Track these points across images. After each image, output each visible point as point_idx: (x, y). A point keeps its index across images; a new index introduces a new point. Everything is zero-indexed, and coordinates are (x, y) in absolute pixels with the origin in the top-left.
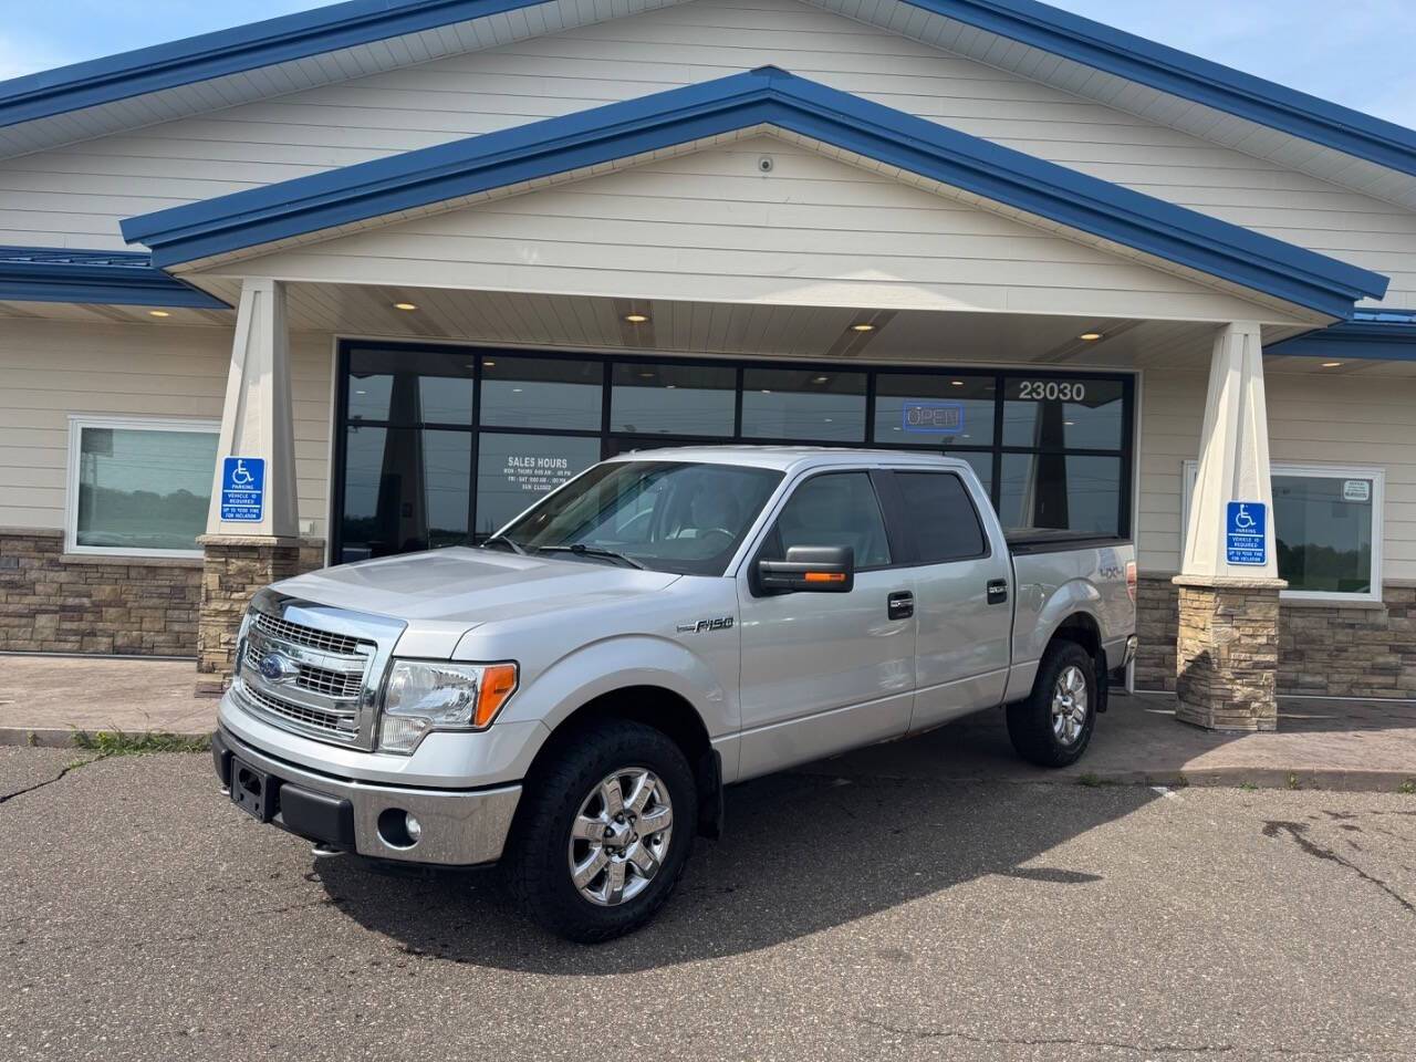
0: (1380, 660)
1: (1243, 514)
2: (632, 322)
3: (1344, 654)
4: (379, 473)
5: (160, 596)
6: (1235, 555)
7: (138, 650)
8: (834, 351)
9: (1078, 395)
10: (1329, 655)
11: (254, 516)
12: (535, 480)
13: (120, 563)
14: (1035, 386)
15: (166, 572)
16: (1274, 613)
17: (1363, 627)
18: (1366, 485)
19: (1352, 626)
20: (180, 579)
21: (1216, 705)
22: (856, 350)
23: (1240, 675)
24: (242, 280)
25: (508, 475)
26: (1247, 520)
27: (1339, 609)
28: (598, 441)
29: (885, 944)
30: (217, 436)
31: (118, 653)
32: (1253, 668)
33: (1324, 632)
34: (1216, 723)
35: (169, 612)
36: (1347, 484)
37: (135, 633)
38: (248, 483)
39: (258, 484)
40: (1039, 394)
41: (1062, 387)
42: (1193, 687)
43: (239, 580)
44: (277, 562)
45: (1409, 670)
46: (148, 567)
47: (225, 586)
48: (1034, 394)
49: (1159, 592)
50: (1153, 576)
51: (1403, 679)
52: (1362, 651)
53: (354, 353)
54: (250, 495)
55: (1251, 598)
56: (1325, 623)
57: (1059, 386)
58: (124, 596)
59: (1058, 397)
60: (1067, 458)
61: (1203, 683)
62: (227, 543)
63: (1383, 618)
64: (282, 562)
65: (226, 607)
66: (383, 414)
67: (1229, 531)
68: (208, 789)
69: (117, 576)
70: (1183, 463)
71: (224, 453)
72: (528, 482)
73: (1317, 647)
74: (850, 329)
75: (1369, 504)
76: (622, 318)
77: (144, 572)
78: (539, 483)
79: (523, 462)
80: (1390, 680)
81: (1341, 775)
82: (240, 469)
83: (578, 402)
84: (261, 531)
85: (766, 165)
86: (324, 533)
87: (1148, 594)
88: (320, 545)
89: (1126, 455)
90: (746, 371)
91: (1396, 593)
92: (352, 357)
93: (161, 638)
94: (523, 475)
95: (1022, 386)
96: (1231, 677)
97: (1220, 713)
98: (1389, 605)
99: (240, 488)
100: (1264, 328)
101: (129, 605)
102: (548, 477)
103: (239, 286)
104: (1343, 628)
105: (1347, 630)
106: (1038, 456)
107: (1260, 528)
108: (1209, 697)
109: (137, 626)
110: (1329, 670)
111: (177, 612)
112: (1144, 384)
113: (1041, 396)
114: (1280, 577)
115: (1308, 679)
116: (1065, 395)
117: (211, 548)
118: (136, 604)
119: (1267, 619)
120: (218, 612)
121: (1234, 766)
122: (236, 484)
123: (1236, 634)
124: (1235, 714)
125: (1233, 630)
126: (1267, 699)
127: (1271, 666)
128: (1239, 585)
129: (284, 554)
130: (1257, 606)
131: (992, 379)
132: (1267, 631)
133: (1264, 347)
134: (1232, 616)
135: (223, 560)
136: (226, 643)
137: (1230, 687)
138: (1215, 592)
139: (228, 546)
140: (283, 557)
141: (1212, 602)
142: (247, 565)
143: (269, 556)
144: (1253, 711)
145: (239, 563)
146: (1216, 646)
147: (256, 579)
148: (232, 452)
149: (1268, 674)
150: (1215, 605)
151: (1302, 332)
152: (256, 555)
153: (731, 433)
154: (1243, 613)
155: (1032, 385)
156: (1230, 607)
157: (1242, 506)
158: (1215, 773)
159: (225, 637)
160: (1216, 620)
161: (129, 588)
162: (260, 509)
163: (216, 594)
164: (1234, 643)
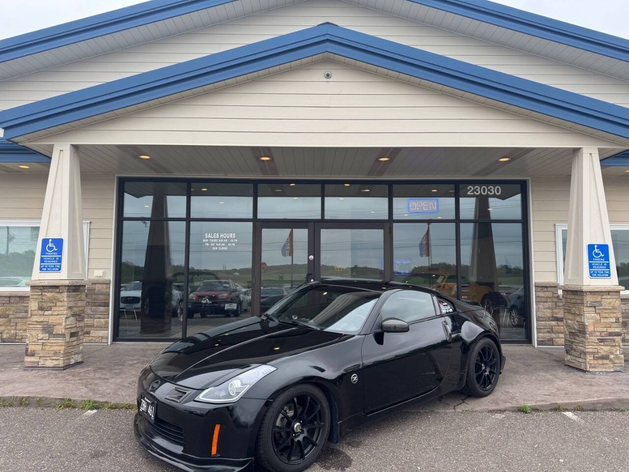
1: (596, 250)
2: (263, 161)
6: (594, 273)
7: (13, 340)
8: (370, 173)
9: (498, 192)
11: (57, 269)
12: (219, 244)
13: (5, 295)
14: (475, 188)
16: (617, 303)
21: (589, 358)
22: (381, 173)
23: (601, 341)
24: (53, 145)
25: (205, 243)
26: (599, 254)
28: (251, 224)
30: (39, 227)
31: (4, 342)
32: (609, 336)
34: (590, 368)
37: (12, 331)
38: (54, 251)
39: (60, 252)
40: (477, 192)
41: (489, 188)
42: (574, 347)
43: (50, 304)
44: (69, 294)
46: (20, 297)
47: (41, 308)
48: (475, 192)
49: (547, 293)
50: (544, 285)
53: (127, 184)
54: (55, 258)
55: (604, 297)
57: (487, 188)
58: (7, 312)
59: (487, 193)
60: (493, 224)
61: (580, 345)
62: (43, 284)
64: (73, 293)
65: (42, 319)
66: (148, 214)
67: (589, 260)
69: (4, 302)
70: (555, 225)
71: (42, 236)
72: (215, 246)
74: (377, 160)
76: (258, 159)
77: (18, 299)
78: (221, 246)
79: (213, 236)
82: (50, 244)
83: (241, 206)
84: (61, 276)
85: (328, 75)
86: (110, 276)
87: (541, 294)
88: (107, 282)
89: (525, 221)
90: (326, 185)
92: (125, 186)
94: (213, 243)
95: (468, 188)
96: (597, 341)
97: (592, 362)
99: (50, 255)
100: (600, 150)
101: (10, 317)
102: (225, 243)
106: (477, 224)
107: (607, 258)
108: (585, 353)
109: (13, 327)
112: (532, 186)
113: (479, 193)
114: (620, 284)
116: (491, 192)
117: (33, 287)
118: (13, 316)
119: (614, 308)
120: (37, 322)
121: (609, 398)
122: (48, 252)
123: (598, 317)
124: (600, 362)
125: (596, 315)
126: (618, 353)
127: (618, 334)
128: (597, 290)
129: (75, 288)
130: (608, 301)
131: (452, 186)
132: (615, 315)
133: (601, 161)
134: (595, 307)
135: (40, 293)
136: (42, 339)
137: (596, 347)
138: (585, 294)
139: (42, 286)
140: (74, 291)
141: (583, 299)
142: (53, 296)
143: (65, 291)
144: (611, 360)
145: (49, 295)
146: (587, 324)
147: (58, 304)
148: (46, 234)
149: (618, 339)
150: (585, 301)
151: (621, 151)
152: (58, 290)
153: (319, 217)
154: (601, 305)
155: (474, 187)
156: (593, 302)
157: (596, 246)
158: (598, 403)
159: (41, 336)
160: (586, 309)
161: (10, 308)
162: (60, 265)
163: (36, 312)
164: (597, 322)
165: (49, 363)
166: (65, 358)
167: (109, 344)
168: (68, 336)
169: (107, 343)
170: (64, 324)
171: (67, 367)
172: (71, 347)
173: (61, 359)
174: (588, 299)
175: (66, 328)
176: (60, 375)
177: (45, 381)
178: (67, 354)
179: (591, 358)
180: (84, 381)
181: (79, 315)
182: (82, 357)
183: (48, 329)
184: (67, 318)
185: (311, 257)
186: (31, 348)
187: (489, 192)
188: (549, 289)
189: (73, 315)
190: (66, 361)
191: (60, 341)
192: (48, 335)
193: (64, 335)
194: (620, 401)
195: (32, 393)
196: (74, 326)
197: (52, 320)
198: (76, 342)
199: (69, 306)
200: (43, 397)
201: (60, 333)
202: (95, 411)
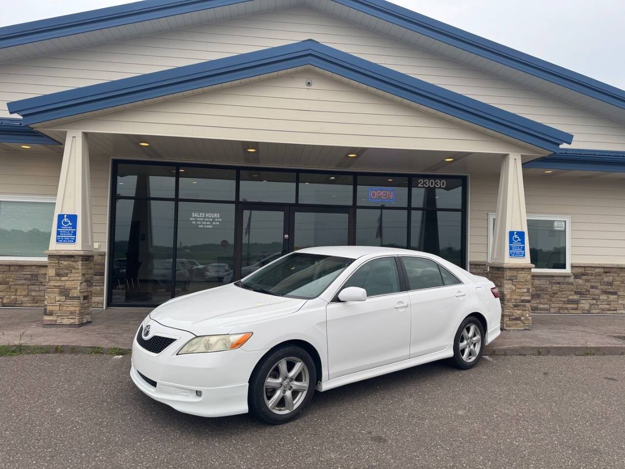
0: (571, 297)
1: (515, 236)
2: (250, 152)
3: (556, 295)
4: (131, 220)
5: (25, 279)
6: (513, 254)
7: (14, 305)
8: (339, 166)
9: (443, 185)
10: (550, 296)
11: (72, 241)
12: (205, 223)
13: (6, 264)
15: (29, 267)
16: (529, 277)
17: (563, 283)
18: (563, 223)
19: (559, 283)
20: (35, 271)
22: (348, 166)
23: (516, 306)
25: (192, 221)
26: (517, 239)
27: (553, 276)
28: (233, 206)
29: (374, 434)
30: (55, 203)
31: (4, 307)
32: (522, 302)
33: (548, 286)
34: (506, 327)
35: (30, 286)
36: (556, 222)
37: (13, 297)
38: (69, 226)
39: (74, 226)
40: (426, 185)
41: (436, 182)
43: (66, 271)
44: (83, 262)
45: (583, 301)
46: (20, 265)
47: (58, 275)
48: (424, 185)
49: (479, 270)
50: (477, 263)
51: (580, 305)
52: (563, 294)
53: (120, 165)
54: (70, 231)
55: (520, 272)
56: (548, 283)
57: (435, 181)
58: (7, 279)
59: (435, 186)
60: (438, 212)
62: (59, 254)
63: (571, 280)
64: (86, 262)
65: (59, 284)
66: (133, 193)
67: (510, 244)
68: (50, 372)
69: (4, 270)
70: (488, 214)
71: (57, 212)
72: (201, 224)
73: (545, 293)
74: (347, 156)
75: (565, 231)
76: (245, 150)
77: (17, 268)
78: (206, 225)
79: (199, 215)
80: (575, 306)
81: (560, 348)
82: (65, 219)
83: (224, 187)
84: (76, 247)
85: (309, 83)
86: (105, 249)
87: (475, 271)
88: (103, 254)
89: (464, 211)
90: (300, 174)
91: (576, 269)
92: (118, 168)
93: (26, 299)
94: (199, 221)
95: (419, 181)
96: (512, 306)
97: (508, 322)
98: (574, 274)
99: (65, 228)
100: (522, 156)
101: (10, 283)
102: (210, 222)
103: (64, 134)
104: (555, 284)
105: (557, 285)
106: (425, 212)
107: (523, 242)
109: (13, 293)
110: (550, 302)
111: (33, 286)
112: (471, 181)
113: (428, 186)
114: (532, 263)
115: (542, 306)
116: (438, 185)
117: (51, 256)
118: (13, 283)
119: (526, 281)
120: (55, 286)
121: (516, 346)
122: (63, 226)
123: (514, 288)
124: (514, 322)
125: (513, 286)
126: (528, 316)
127: (528, 301)
128: (514, 267)
129: (87, 258)
130: (522, 275)
131: (406, 178)
132: (527, 286)
133: (523, 164)
134: (512, 280)
135: (57, 262)
136: (59, 301)
137: (512, 311)
138: (505, 270)
139: (59, 256)
140: (86, 260)
141: (504, 274)
142: (69, 264)
143: (80, 260)
144: (522, 321)
145: (65, 263)
146: (506, 293)
147: (73, 271)
148: (62, 211)
149: (528, 305)
150: (505, 275)
151: (538, 158)
152: (73, 259)
153: (294, 202)
154: (517, 279)
155: (424, 180)
156: (511, 276)
157: (515, 233)
158: (508, 349)
159: (58, 298)
160: (505, 282)
161: (10, 275)
162: (75, 238)
163: (54, 278)
164: (513, 292)
165: (66, 321)
166: (80, 317)
167: (104, 308)
168: (82, 298)
169: (103, 308)
170: (79, 288)
171: (81, 325)
172: (84, 309)
173: (77, 318)
174: (508, 274)
175: (80, 292)
176: (80, 330)
177: (68, 335)
178: (81, 314)
179: (507, 319)
180: (103, 335)
181: (89, 281)
182: (91, 318)
183: (65, 292)
184: (81, 283)
185: (287, 236)
186: (49, 308)
187: (436, 185)
188: (481, 267)
189: (85, 281)
190: (81, 320)
191: (76, 302)
192: (64, 297)
193: (79, 297)
194: (523, 348)
195: (64, 343)
196: (86, 290)
197: (68, 284)
198: (87, 304)
199: (83, 273)
200: (76, 346)
201: (76, 296)
202: (121, 356)
